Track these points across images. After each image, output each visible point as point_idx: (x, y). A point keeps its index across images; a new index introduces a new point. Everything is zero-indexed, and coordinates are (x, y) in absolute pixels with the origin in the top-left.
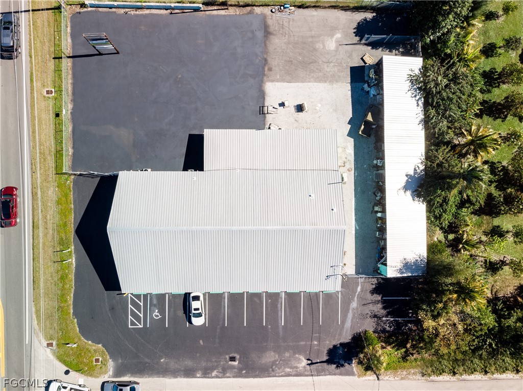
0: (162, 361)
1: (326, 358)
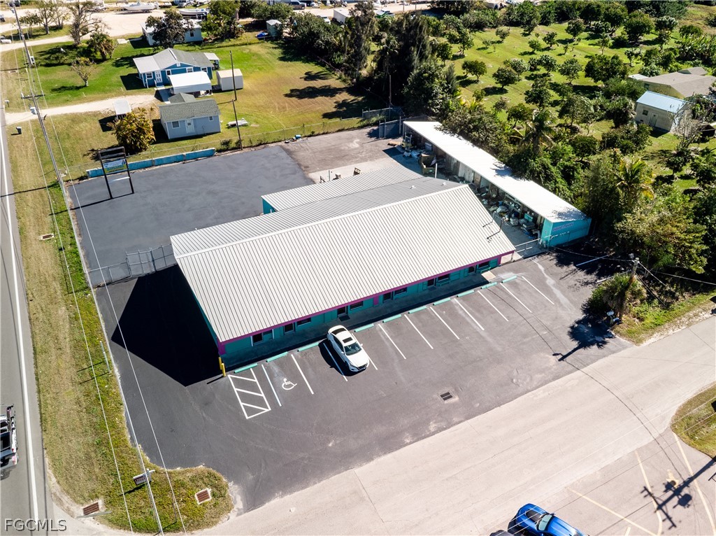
0: (330, 445)
1: (575, 344)
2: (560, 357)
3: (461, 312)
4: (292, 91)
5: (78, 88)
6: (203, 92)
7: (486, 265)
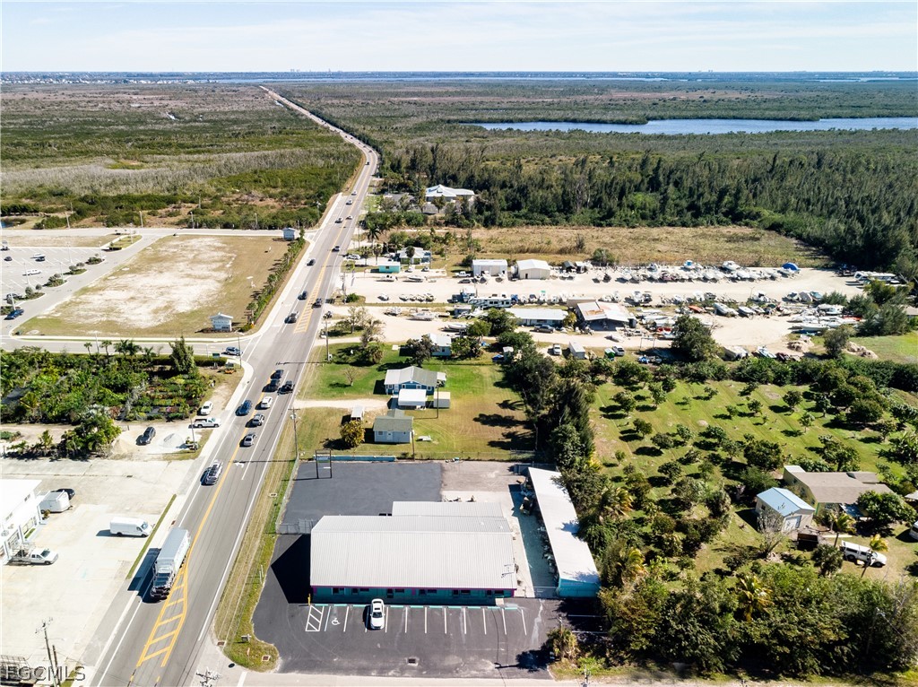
0: (335, 660)
1: (516, 663)
2: (498, 666)
3: (461, 618)
4: (481, 415)
5: (346, 386)
6: (418, 407)
7: (500, 593)
